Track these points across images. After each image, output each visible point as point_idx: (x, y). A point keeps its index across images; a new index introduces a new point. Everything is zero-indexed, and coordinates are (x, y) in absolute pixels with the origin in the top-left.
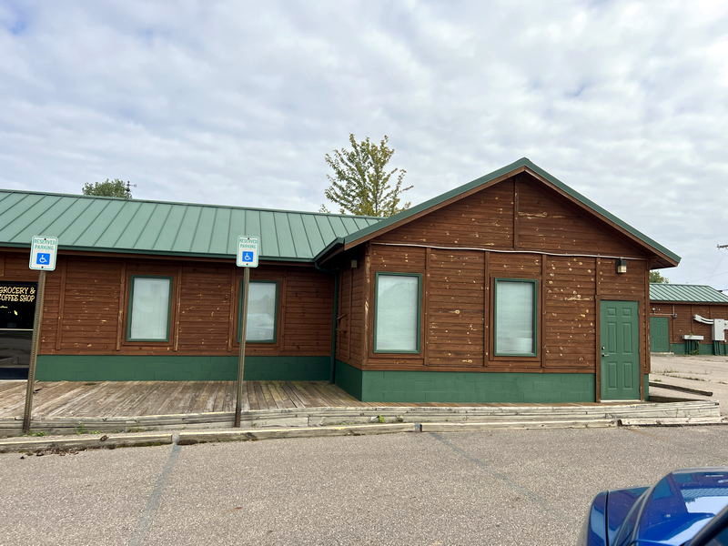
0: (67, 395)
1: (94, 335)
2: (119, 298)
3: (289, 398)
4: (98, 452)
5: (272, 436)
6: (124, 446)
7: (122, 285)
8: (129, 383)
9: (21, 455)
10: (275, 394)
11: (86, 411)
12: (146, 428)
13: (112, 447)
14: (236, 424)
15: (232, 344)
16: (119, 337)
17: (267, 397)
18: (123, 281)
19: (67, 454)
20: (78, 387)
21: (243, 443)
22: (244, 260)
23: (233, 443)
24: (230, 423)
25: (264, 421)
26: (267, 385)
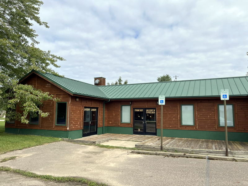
0: (168, 141)
1: (171, 123)
2: (178, 112)
3: (245, 148)
4: (184, 158)
5: (243, 161)
6: (191, 157)
7: (178, 108)
8: (183, 138)
9: (164, 156)
10: (238, 146)
11: (175, 146)
12: (195, 153)
13: (187, 157)
14: (227, 155)
15: (217, 127)
16: (179, 124)
17: (235, 147)
18: (178, 107)
19: (175, 158)
20: (169, 139)
21: (232, 162)
22: (223, 98)
23: (228, 161)
24: (224, 155)
25: (238, 155)
26: (233, 143)
